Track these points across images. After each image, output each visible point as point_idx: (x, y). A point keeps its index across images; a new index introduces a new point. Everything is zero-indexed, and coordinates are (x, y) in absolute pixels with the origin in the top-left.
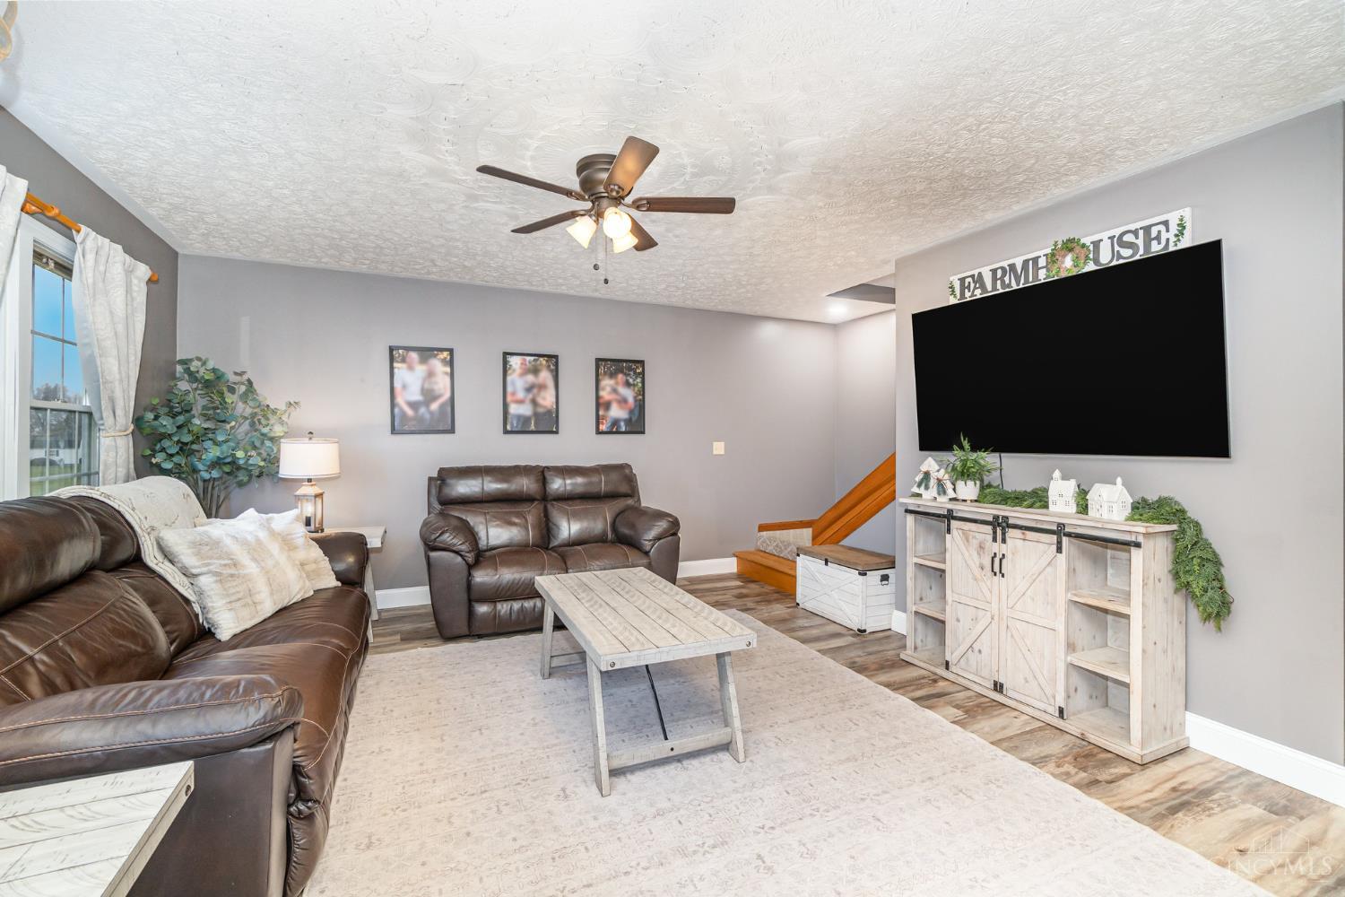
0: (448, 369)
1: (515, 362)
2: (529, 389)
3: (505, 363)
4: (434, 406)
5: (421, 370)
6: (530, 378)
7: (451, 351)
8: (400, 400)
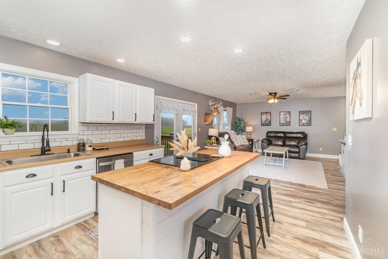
0: (270, 115)
1: (282, 113)
2: (284, 118)
3: (280, 113)
4: (268, 121)
5: (266, 116)
6: (285, 116)
7: (270, 113)
8: (262, 121)
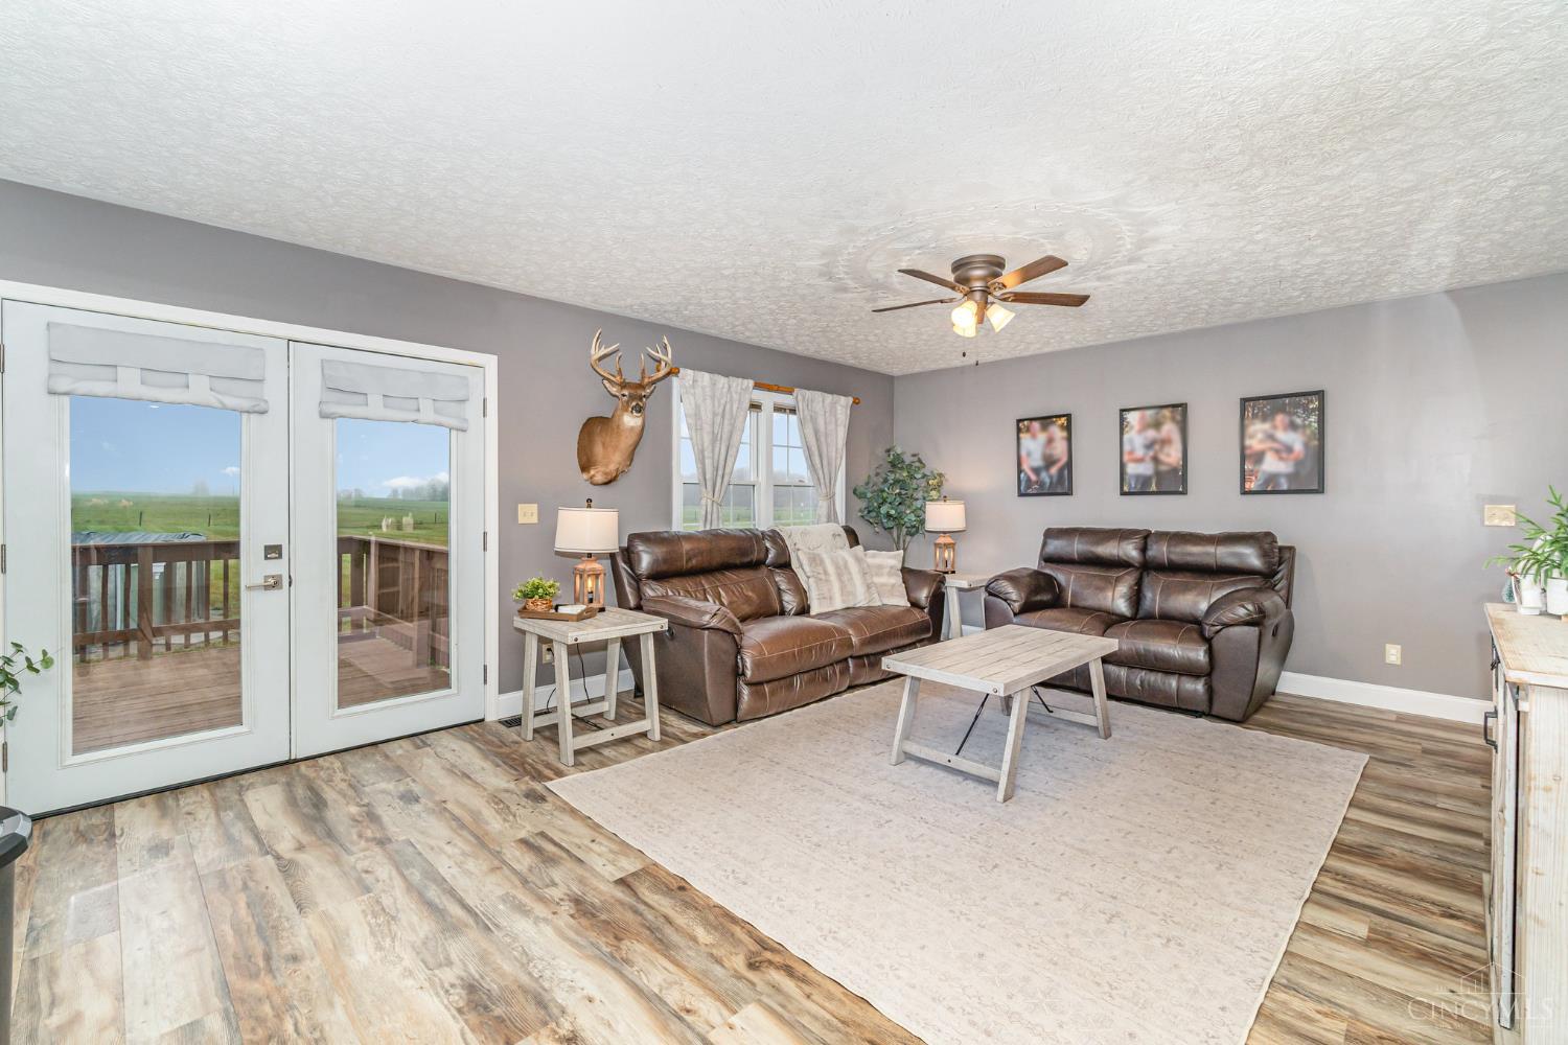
5: (1042, 437)
6: (1151, 434)
